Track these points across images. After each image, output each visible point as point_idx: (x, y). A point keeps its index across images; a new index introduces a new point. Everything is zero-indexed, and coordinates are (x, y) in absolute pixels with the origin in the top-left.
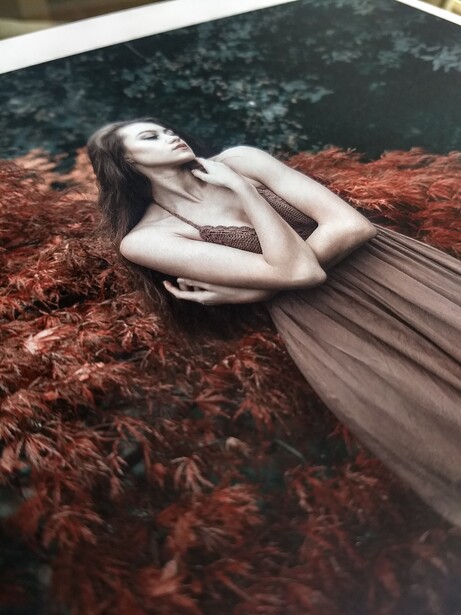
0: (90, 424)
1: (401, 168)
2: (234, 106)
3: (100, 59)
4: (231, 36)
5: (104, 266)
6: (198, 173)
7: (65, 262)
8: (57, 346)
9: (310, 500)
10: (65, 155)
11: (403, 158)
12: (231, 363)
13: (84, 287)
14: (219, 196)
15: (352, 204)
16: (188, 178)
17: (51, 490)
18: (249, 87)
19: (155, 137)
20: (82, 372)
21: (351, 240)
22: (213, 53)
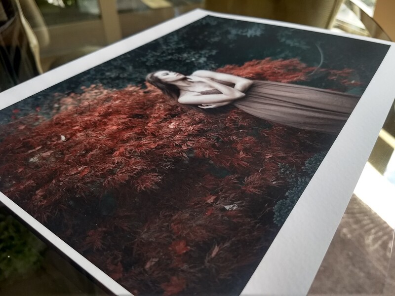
0: (201, 136)
1: (252, 66)
2: (188, 61)
3: (129, 56)
4: (171, 41)
5: (177, 107)
6: (189, 80)
7: (165, 109)
8: (178, 125)
9: (267, 134)
10: (141, 85)
11: (252, 63)
12: (230, 117)
13: (175, 112)
14: (200, 84)
15: (242, 77)
16: (187, 82)
17: (201, 149)
18: (189, 55)
19: (167, 74)
20: (191, 128)
21: (247, 85)
22: (169, 47)
